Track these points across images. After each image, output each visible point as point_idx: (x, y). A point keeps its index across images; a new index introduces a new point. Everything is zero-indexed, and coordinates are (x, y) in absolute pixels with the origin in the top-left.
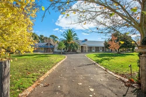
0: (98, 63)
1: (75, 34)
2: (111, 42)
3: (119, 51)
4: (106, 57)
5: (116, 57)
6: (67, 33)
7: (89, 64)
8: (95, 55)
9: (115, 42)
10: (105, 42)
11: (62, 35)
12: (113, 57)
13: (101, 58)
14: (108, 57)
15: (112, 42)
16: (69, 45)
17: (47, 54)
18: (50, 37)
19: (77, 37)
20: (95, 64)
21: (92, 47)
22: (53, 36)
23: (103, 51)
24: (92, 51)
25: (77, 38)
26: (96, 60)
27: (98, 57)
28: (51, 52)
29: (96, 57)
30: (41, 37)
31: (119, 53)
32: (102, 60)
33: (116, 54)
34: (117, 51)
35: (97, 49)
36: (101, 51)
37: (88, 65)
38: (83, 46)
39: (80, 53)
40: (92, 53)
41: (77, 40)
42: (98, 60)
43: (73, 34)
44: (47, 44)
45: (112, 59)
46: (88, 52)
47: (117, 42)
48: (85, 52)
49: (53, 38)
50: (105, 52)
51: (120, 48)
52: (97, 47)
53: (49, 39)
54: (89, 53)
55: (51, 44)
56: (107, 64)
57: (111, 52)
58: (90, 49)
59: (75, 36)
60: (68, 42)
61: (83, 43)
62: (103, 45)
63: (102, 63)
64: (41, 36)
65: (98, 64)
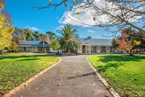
0: (99, 71)
1: (75, 30)
2: (120, 41)
3: (131, 52)
4: (113, 62)
5: (127, 62)
6: (64, 29)
7: (86, 74)
8: (99, 59)
9: (125, 41)
10: (114, 40)
11: (58, 31)
12: (122, 62)
13: (106, 64)
14: (116, 62)
15: (122, 41)
16: (67, 44)
17: (38, 56)
18: (47, 33)
19: (77, 33)
20: (94, 74)
21: (97, 47)
22: (50, 33)
23: (111, 51)
24: (96, 52)
25: (77, 35)
26: (99, 67)
27: (103, 61)
28: (45, 53)
29: (99, 60)
30: (36, 34)
31: (131, 55)
32: (106, 67)
33: (127, 56)
34: (129, 52)
35: (103, 49)
36: (108, 51)
37: (84, 75)
38: (85, 46)
39: (81, 54)
40: (96, 54)
41: (77, 37)
42: (101, 67)
43: (72, 30)
44: (42, 42)
45: (121, 65)
46: (92, 52)
47: (128, 40)
48: (88, 53)
49: (50, 35)
50: (114, 54)
51: (133, 48)
52: (104, 47)
53: (45, 36)
54: (93, 54)
55: (46, 43)
56: (113, 74)
57: (121, 54)
58: (94, 50)
59: (75, 33)
60: (65, 41)
61: (85, 42)
62: (110, 44)
63: (105, 73)
64: (36, 32)
65: (98, 74)
